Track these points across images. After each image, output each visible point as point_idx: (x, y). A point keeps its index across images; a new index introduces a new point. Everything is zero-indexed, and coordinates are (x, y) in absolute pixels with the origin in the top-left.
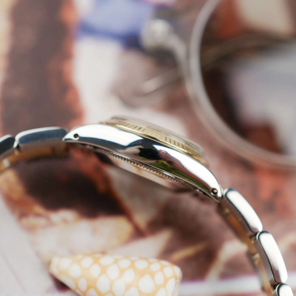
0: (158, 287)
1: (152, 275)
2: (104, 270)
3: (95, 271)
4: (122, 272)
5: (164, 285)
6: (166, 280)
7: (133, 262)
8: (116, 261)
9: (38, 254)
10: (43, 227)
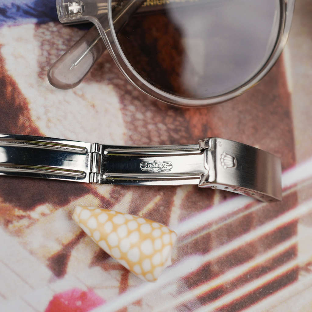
0: (156, 252)
1: (153, 240)
2: (115, 228)
3: (108, 228)
4: (129, 233)
5: (160, 251)
6: (163, 246)
7: (139, 225)
8: (126, 222)
9: (32, 253)
10: (28, 227)
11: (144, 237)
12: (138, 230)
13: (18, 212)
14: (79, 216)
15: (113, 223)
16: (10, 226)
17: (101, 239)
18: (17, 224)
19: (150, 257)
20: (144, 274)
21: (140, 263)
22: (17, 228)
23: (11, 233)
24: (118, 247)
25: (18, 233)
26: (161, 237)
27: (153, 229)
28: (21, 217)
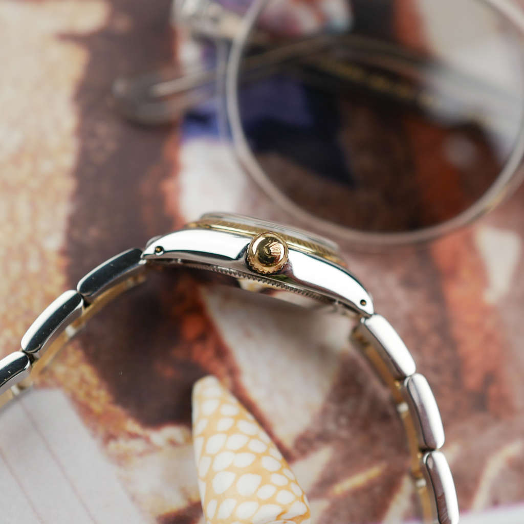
0: (254, 498)
1: (265, 482)
4: (244, 450)
5: (263, 503)
6: (271, 501)
7: (266, 454)
9: (133, 498)
10: (141, 455)
11: (256, 470)
12: (259, 456)
13: (132, 426)
16: (112, 445)
18: (123, 445)
22: (122, 451)
25: (122, 459)
26: (279, 488)
28: (133, 436)
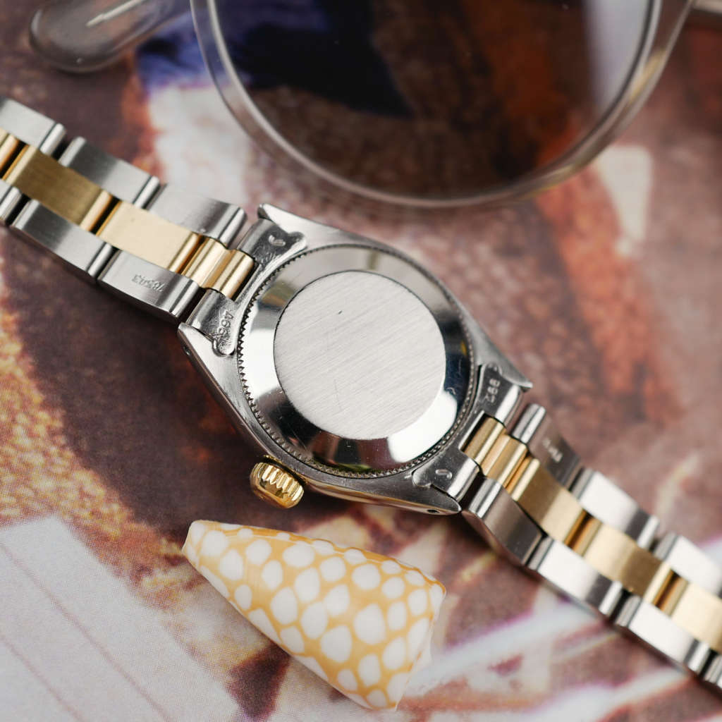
0: (391, 636)
1: (384, 607)
2: (289, 577)
3: (271, 577)
4: (325, 588)
5: (404, 633)
6: (411, 620)
8: (317, 562)
9: (193, 651)
10: (189, 586)
11: (363, 600)
12: (347, 581)
14: (199, 548)
15: (283, 564)
16: (146, 581)
17: (254, 607)
18: (161, 577)
19: (378, 650)
20: (364, 692)
21: (352, 664)
22: (161, 587)
23: (147, 597)
24: (297, 624)
26: (404, 598)
27: (385, 578)
28: (173, 561)
